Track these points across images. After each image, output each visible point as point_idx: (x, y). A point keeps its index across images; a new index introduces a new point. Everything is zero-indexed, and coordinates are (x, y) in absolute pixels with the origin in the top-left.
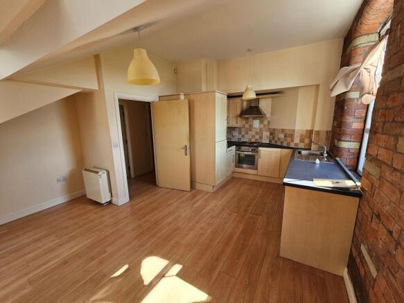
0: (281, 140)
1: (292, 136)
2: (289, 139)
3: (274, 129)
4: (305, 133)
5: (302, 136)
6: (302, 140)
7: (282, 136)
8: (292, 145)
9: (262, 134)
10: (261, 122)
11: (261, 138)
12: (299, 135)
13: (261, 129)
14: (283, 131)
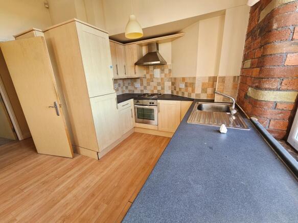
0: (183, 91)
2: (190, 89)
3: (175, 79)
4: (207, 81)
6: (204, 90)
7: (182, 86)
10: (162, 71)
11: (163, 89)
12: (201, 84)
13: (162, 79)
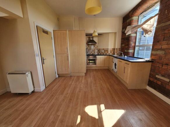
0: (103, 53)
1: (107, 51)
2: (106, 52)
4: (112, 49)
5: (111, 51)
6: (111, 52)
7: (103, 51)
8: (108, 54)
9: (95, 51)
10: (94, 46)
11: (94, 52)
12: (110, 50)
13: (94, 49)
14: (103, 49)
